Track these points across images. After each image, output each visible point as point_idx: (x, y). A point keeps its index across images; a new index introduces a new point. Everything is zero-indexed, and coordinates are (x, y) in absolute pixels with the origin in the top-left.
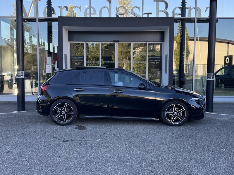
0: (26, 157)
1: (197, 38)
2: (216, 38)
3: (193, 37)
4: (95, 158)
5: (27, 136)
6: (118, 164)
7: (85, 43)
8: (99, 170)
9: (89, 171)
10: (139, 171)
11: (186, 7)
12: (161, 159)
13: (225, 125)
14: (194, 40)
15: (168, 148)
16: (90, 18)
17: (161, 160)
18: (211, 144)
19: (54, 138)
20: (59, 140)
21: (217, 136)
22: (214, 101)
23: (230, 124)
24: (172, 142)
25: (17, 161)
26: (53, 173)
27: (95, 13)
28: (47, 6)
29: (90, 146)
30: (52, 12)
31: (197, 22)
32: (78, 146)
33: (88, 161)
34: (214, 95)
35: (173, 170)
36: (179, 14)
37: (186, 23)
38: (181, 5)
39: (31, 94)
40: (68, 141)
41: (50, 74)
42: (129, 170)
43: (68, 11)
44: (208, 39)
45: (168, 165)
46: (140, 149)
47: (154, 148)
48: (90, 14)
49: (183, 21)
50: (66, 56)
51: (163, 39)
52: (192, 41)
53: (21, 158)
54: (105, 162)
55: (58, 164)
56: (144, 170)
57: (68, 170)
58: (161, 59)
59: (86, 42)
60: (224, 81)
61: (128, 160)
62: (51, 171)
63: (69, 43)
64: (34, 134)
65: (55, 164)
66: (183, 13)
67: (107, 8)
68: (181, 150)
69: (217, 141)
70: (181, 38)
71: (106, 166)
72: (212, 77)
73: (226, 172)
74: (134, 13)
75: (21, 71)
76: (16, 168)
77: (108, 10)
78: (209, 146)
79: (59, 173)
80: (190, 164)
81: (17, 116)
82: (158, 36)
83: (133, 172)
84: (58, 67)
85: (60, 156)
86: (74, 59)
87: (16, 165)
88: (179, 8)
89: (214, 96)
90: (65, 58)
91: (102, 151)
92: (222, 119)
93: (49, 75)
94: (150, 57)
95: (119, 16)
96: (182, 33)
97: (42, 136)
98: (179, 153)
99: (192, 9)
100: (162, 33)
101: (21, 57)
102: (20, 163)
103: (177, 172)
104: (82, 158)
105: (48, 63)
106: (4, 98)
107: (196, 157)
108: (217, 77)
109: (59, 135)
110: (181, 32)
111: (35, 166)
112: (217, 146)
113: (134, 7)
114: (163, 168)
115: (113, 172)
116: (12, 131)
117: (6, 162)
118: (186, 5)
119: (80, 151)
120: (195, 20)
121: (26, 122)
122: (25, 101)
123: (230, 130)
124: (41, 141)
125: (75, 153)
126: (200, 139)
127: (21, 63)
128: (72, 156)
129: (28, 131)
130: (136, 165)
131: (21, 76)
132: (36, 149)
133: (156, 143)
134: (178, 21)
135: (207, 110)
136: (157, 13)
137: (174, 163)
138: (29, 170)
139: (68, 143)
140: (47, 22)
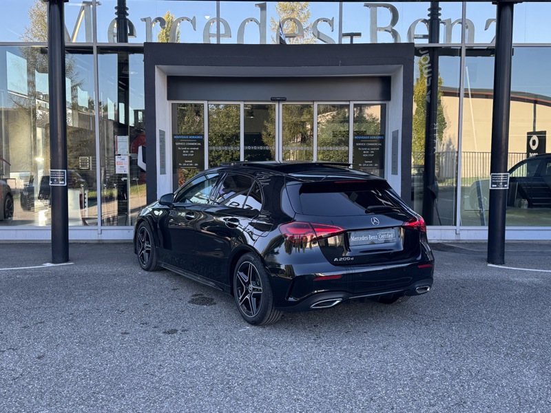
0: (85, 368)
1: (466, 90)
2: (512, 90)
3: (458, 87)
4: (242, 370)
5: (82, 320)
6: (294, 383)
7: (206, 103)
8: (253, 396)
9: (231, 399)
10: (344, 397)
11: (440, 20)
12: (391, 371)
13: (535, 295)
14: (459, 96)
15: (406, 347)
16: (219, 46)
17: (391, 374)
18: (504, 337)
19: (143, 324)
20: (156, 330)
21: (516, 320)
22: (507, 238)
23: (546, 292)
24: (414, 333)
25: (65, 375)
26: (148, 403)
27: (228, 34)
28: (117, 16)
29: (227, 343)
30: (129, 32)
31: (467, 55)
32: (201, 343)
33: (226, 377)
34: (506, 223)
35: (420, 396)
36: (425, 37)
37: (440, 57)
38: (429, 15)
39: (81, 223)
40: (177, 330)
41: (125, 175)
42: (322, 395)
43: (164, 28)
45: (407, 384)
46: (343, 348)
47: (375, 346)
48: (218, 36)
49: (434, 53)
50: (162, 133)
51: (386, 95)
52: (456, 96)
53: (73, 370)
54: (265, 378)
55: (160, 381)
56: (355, 396)
57: (183, 397)
58: (382, 141)
59: (208, 101)
60: (526, 191)
61: (317, 373)
62: (143, 398)
63: (168, 104)
64: (96, 315)
65: (152, 383)
66: (433, 34)
67: (256, 22)
68: (435, 351)
70: (429, 93)
71: (267, 388)
72: (501, 184)
73: (541, 399)
74: (319, 32)
75: (60, 170)
76: (63, 391)
77: (257, 26)
78: (500, 341)
79: (162, 402)
81: (52, 275)
82: (376, 88)
83: (331, 399)
84: (144, 161)
85: (161, 365)
86: (181, 142)
87: (64, 386)
88: (425, 21)
89: (506, 228)
90: (160, 139)
91: (255, 354)
92: (525, 280)
93: (123, 179)
94: (357, 135)
95: (284, 41)
96: (432, 81)
97: (116, 320)
98: (431, 357)
99: (454, 23)
100: (386, 82)
101: (60, 136)
102: (71, 382)
103: (430, 399)
104: (211, 368)
105: (119, 151)
107: (470, 365)
108: (513, 184)
109: (155, 318)
110: (428, 78)
111: (107, 387)
112: (518, 341)
113: (318, 20)
114: (396, 391)
115: (284, 400)
116: (45, 309)
117: (39, 379)
118: (440, 14)
119: (206, 354)
120: (461, 50)
121: (75, 289)
122: (70, 239)
123: (545, 304)
124: (115, 332)
125: (195, 357)
126: (478, 326)
127: (60, 150)
128: (188, 365)
129: (82, 308)
130: (336, 384)
131: (60, 182)
132: (104, 350)
133: (378, 334)
134: (422, 53)
135: (490, 260)
136: (373, 34)
137: (422, 379)
138: (93, 396)
139: (176, 336)
140: (116, 55)
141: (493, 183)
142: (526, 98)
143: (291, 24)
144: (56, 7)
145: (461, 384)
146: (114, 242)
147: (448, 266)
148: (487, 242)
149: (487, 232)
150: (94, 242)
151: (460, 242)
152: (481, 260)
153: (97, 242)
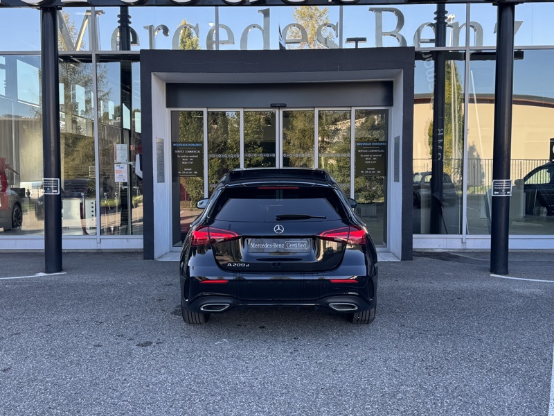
0: (47, 382)
1: (471, 95)
4: (208, 385)
5: (58, 332)
6: (259, 399)
7: (205, 111)
11: (446, 23)
12: (363, 387)
13: (532, 306)
15: (386, 361)
16: (218, 52)
17: (362, 390)
18: (491, 351)
19: (119, 336)
20: (130, 342)
21: (508, 333)
22: (510, 247)
23: (545, 304)
24: (396, 347)
25: (25, 389)
27: (231, 39)
28: (119, 25)
29: (200, 356)
30: (131, 40)
31: (472, 59)
32: (172, 356)
33: (189, 392)
34: (510, 231)
36: (431, 41)
38: (435, 19)
39: (81, 233)
40: (151, 343)
41: (126, 184)
43: (168, 35)
44: (494, 98)
45: (378, 401)
46: (319, 362)
47: (352, 360)
49: (441, 58)
50: (161, 141)
51: (389, 101)
53: (35, 384)
54: (229, 394)
55: (119, 398)
58: (385, 148)
59: (208, 108)
60: (545, 199)
61: (286, 388)
63: (168, 112)
64: (73, 326)
65: (112, 398)
66: (440, 38)
67: (260, 28)
68: (414, 366)
69: (505, 343)
71: (229, 405)
72: (504, 191)
75: (53, 179)
76: (19, 406)
77: (261, 32)
78: (486, 355)
80: (431, 400)
81: (41, 285)
82: (379, 94)
84: (141, 169)
85: (125, 380)
86: (180, 150)
87: (21, 400)
88: (431, 25)
89: (510, 236)
90: (157, 147)
91: (225, 368)
92: (526, 291)
93: (123, 188)
94: (358, 142)
95: (284, 47)
97: (92, 332)
98: (408, 372)
99: (462, 27)
100: (389, 86)
101: (53, 144)
102: (30, 396)
104: (177, 383)
105: (118, 159)
106: (18, 241)
107: (449, 381)
108: (531, 190)
109: (133, 330)
111: (64, 402)
112: (505, 356)
113: (323, 26)
116: (25, 319)
118: (446, 18)
119: (175, 368)
120: (465, 53)
121: (60, 299)
122: (63, 248)
123: (541, 317)
124: (88, 343)
125: (163, 371)
126: (466, 339)
127: (53, 159)
128: (154, 379)
129: (62, 319)
130: (303, 401)
131: (53, 191)
132: (71, 363)
133: (359, 347)
134: (425, 57)
135: (493, 270)
136: (379, 38)
137: (394, 395)
138: (48, 411)
139: (149, 348)
140: (119, 63)
141: (495, 190)
142: (543, 102)
143: (295, 29)
144: (49, 15)
145: (434, 401)
146: (112, 251)
147: (449, 276)
148: (490, 251)
149: (490, 241)
150: (92, 251)
151: (467, 251)
152: (484, 270)
153: (95, 251)
